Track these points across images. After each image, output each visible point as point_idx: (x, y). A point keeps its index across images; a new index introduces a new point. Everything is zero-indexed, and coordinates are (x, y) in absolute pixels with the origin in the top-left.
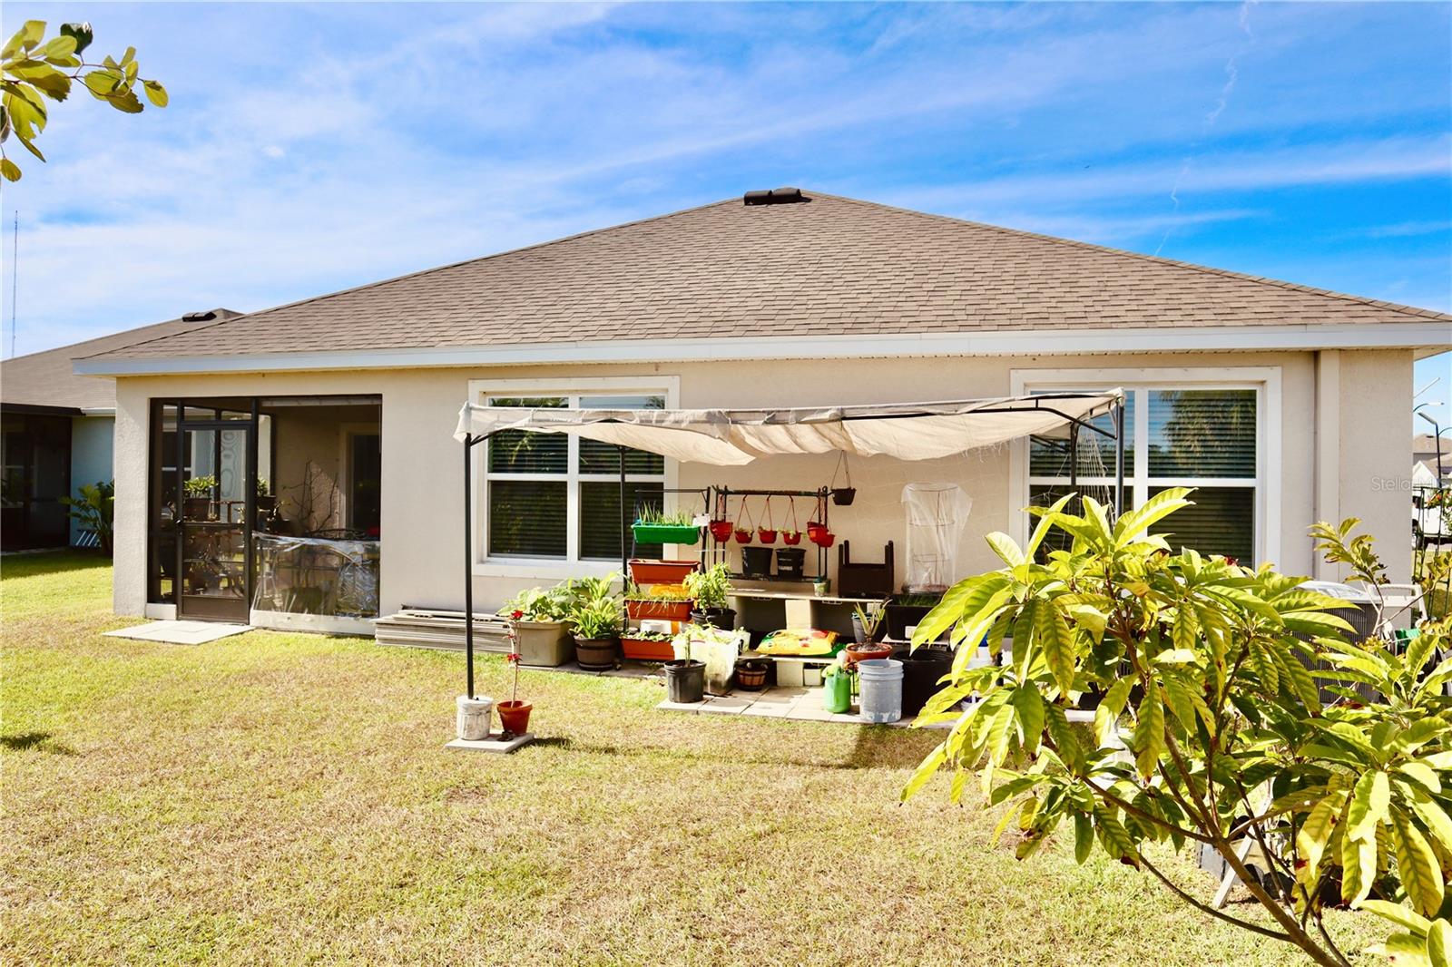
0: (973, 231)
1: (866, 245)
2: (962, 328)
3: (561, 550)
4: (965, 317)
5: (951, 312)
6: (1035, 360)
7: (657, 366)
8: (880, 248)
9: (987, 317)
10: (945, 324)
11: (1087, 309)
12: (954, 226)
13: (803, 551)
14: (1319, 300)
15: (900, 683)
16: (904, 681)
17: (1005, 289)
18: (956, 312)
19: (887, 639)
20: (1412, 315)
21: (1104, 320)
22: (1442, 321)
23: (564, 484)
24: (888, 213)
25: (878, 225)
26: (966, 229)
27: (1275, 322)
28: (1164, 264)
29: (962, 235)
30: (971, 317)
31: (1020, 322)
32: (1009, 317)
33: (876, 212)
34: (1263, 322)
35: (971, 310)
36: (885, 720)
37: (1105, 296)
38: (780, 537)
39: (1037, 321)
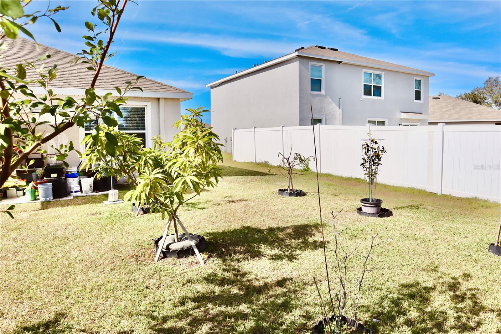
0: (62, 54)
1: (23, 54)
2: (62, 87)
4: (63, 83)
5: (58, 81)
8: (29, 56)
9: (70, 84)
10: (57, 85)
11: (100, 83)
12: (55, 51)
14: (160, 85)
15: (52, 189)
16: (53, 188)
17: (75, 75)
18: (60, 81)
19: (45, 178)
20: (179, 91)
21: (105, 87)
22: (185, 93)
24: (30, 43)
25: (26, 47)
26: (59, 53)
27: (148, 90)
28: (121, 71)
29: (58, 55)
30: (65, 83)
31: (80, 86)
32: (77, 84)
33: (25, 42)
34: (146, 90)
35: (65, 81)
36: (48, 200)
37: (105, 80)
39: (85, 86)
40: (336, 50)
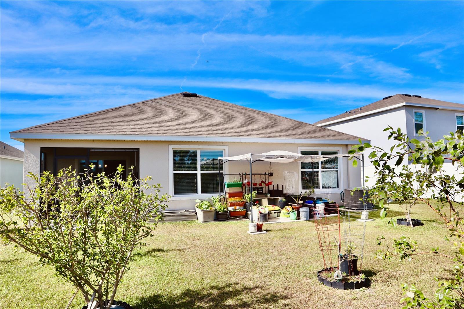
3: (195, 191)
6: (302, 145)
7: (222, 143)
13: (263, 188)
23: (196, 174)
38: (258, 185)
40: (420, 97)
